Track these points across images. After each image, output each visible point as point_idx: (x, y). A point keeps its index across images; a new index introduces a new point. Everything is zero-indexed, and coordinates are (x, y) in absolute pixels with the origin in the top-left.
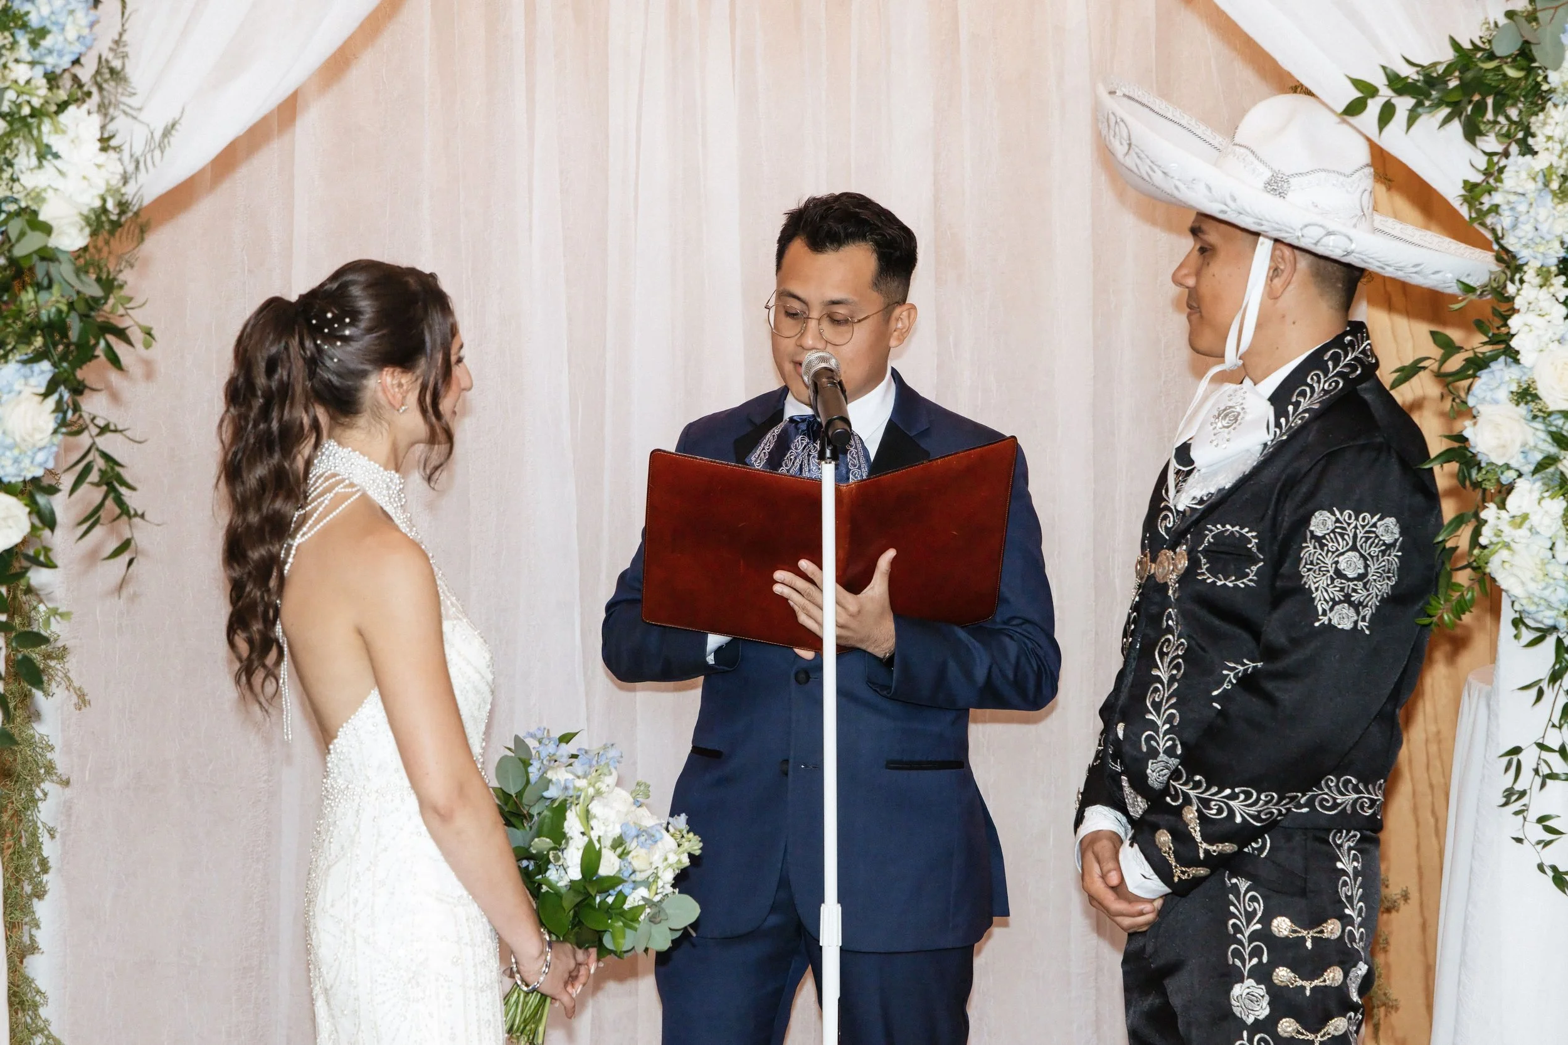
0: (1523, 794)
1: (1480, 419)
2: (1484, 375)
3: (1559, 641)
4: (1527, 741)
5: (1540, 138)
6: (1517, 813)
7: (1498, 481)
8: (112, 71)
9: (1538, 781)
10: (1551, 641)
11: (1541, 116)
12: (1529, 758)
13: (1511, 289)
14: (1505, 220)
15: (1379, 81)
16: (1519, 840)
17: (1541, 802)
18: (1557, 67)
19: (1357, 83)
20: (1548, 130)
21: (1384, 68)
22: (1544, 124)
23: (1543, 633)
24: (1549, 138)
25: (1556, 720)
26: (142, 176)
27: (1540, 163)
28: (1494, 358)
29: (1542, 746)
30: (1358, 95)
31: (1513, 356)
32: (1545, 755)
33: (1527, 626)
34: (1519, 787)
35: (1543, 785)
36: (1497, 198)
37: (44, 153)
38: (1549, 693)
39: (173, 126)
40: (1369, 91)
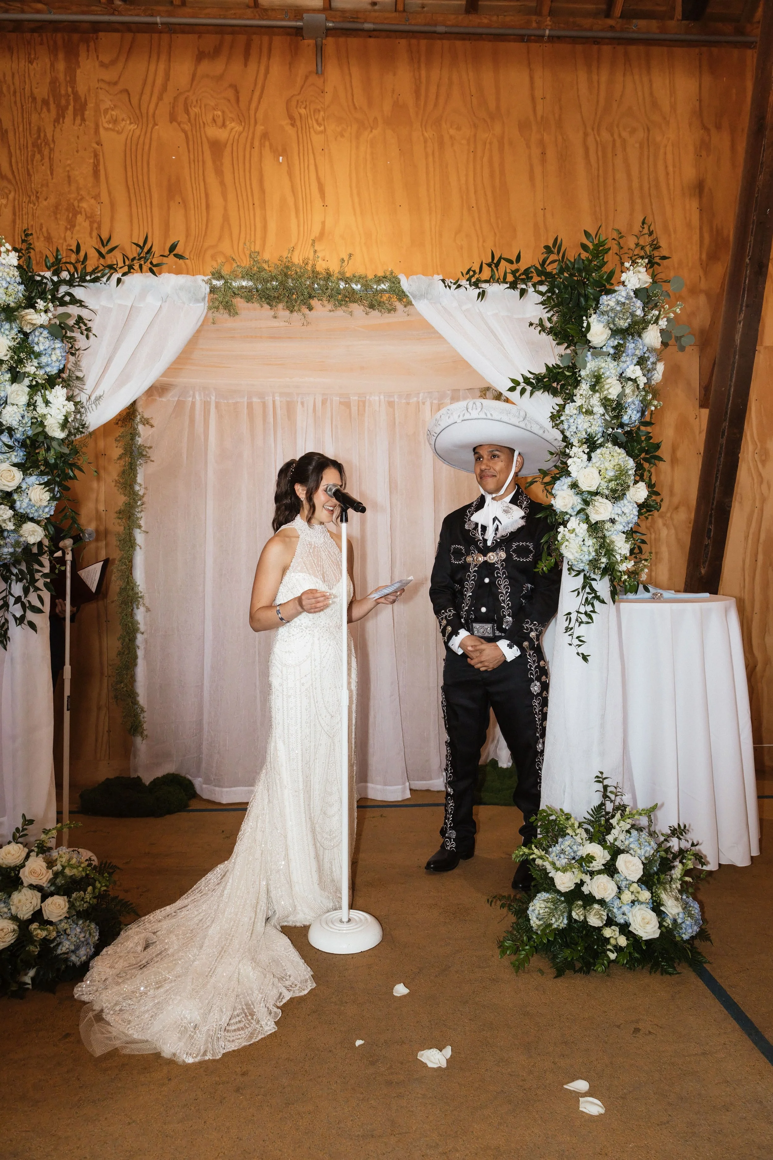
0: (572, 629)
1: (557, 497)
2: (558, 482)
3: (585, 575)
4: (573, 610)
5: (578, 395)
6: (569, 635)
7: (563, 519)
8: (78, 378)
9: (577, 624)
10: (582, 575)
11: (579, 388)
12: (574, 616)
13: (567, 451)
14: (566, 426)
15: (521, 380)
16: (570, 645)
17: (579, 631)
18: (585, 368)
19: (513, 380)
20: (581, 392)
21: (522, 375)
22: (579, 390)
23: (579, 573)
24: (581, 395)
25: (583, 602)
26: (88, 414)
27: (578, 404)
28: (561, 476)
29: (578, 612)
30: (513, 385)
31: (568, 474)
32: (579, 615)
33: (573, 570)
34: (570, 626)
35: (579, 625)
36: (562, 418)
37: (47, 403)
38: (581, 595)
39: (100, 397)
40: (517, 383)
